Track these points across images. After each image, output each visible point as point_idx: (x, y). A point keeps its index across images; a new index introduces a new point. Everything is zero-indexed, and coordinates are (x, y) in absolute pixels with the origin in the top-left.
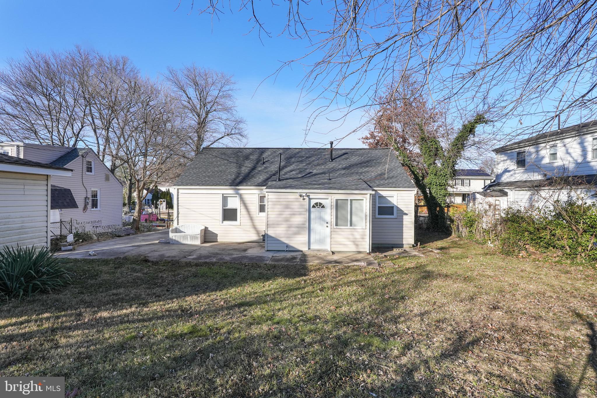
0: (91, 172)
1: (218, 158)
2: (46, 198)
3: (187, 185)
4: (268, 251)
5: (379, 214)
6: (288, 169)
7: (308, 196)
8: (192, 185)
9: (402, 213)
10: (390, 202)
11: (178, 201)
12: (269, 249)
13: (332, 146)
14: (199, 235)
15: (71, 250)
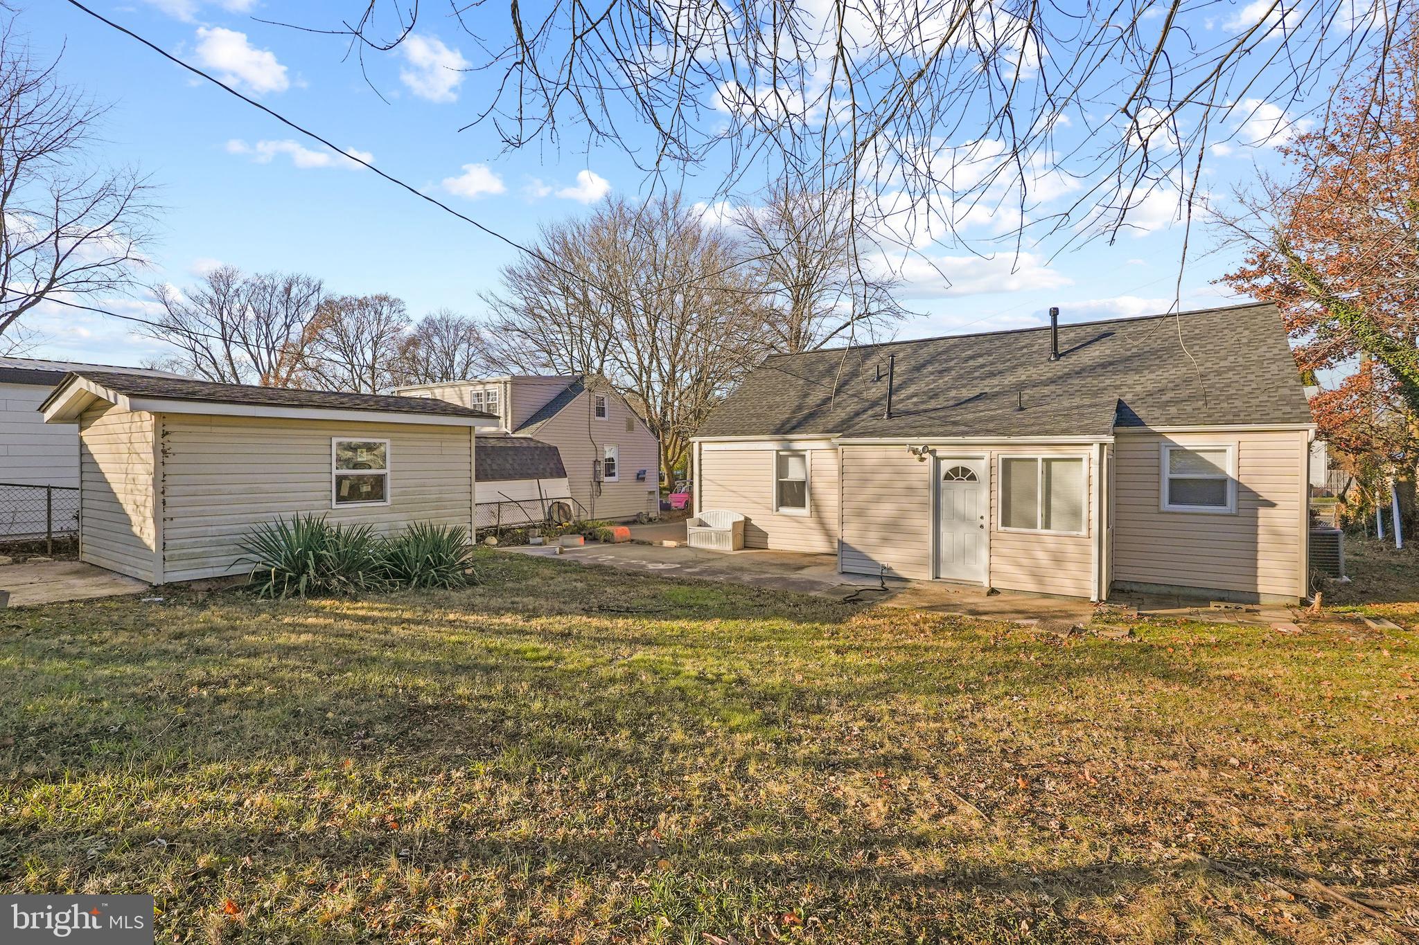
0: (603, 416)
1: (789, 376)
2: (468, 459)
3: (715, 434)
4: (844, 573)
5: (1172, 501)
6: (912, 389)
7: (933, 452)
8: (723, 434)
9: (1254, 502)
10: (1212, 467)
11: (700, 465)
12: (846, 569)
13: (1055, 320)
14: (731, 533)
15: (540, 544)
